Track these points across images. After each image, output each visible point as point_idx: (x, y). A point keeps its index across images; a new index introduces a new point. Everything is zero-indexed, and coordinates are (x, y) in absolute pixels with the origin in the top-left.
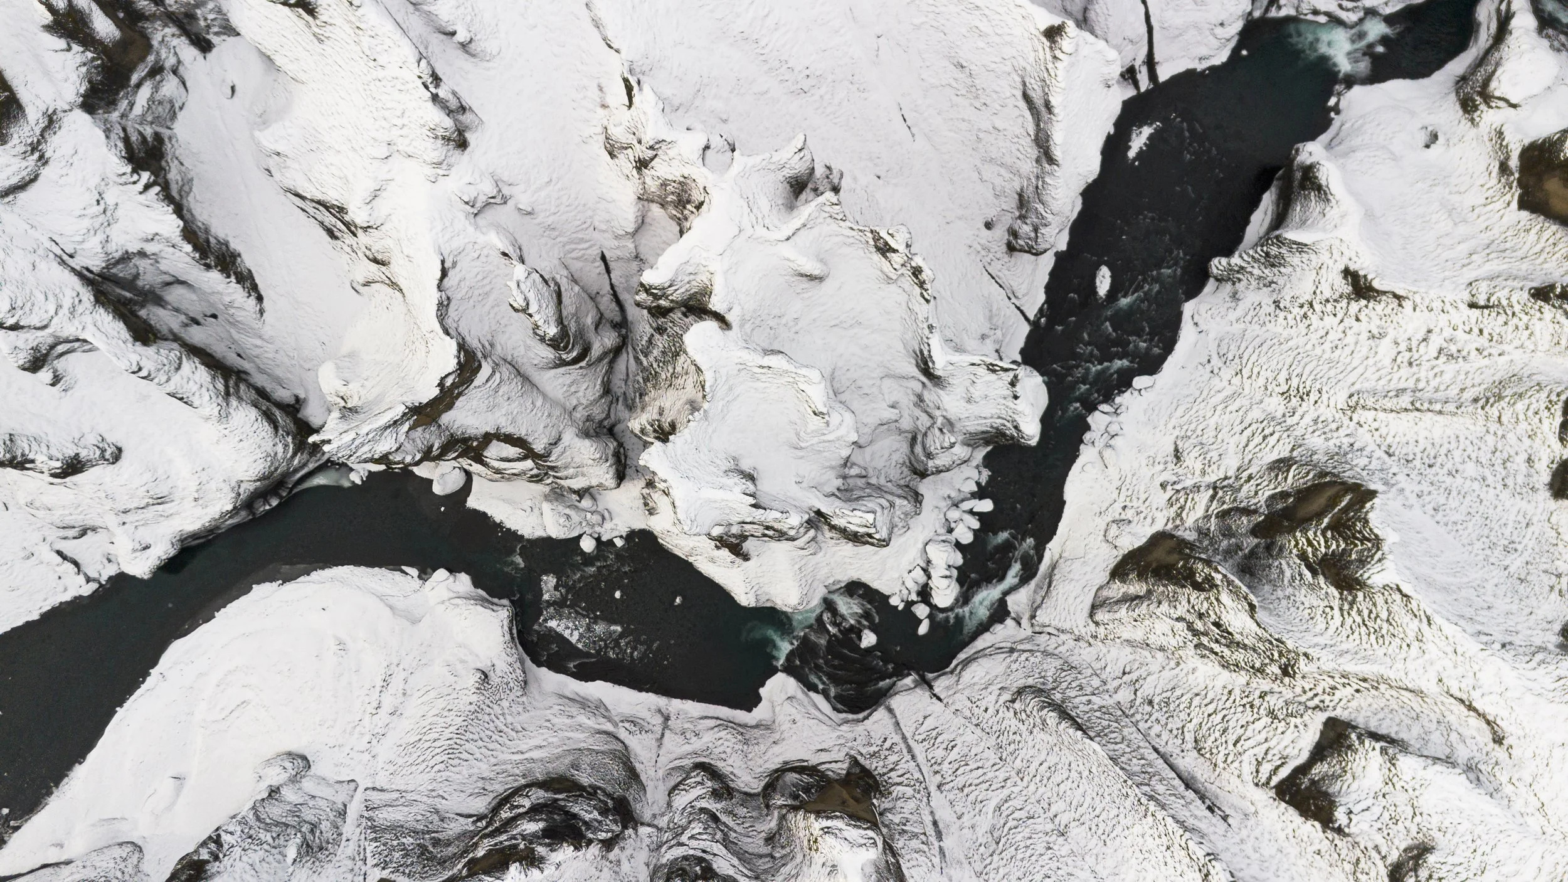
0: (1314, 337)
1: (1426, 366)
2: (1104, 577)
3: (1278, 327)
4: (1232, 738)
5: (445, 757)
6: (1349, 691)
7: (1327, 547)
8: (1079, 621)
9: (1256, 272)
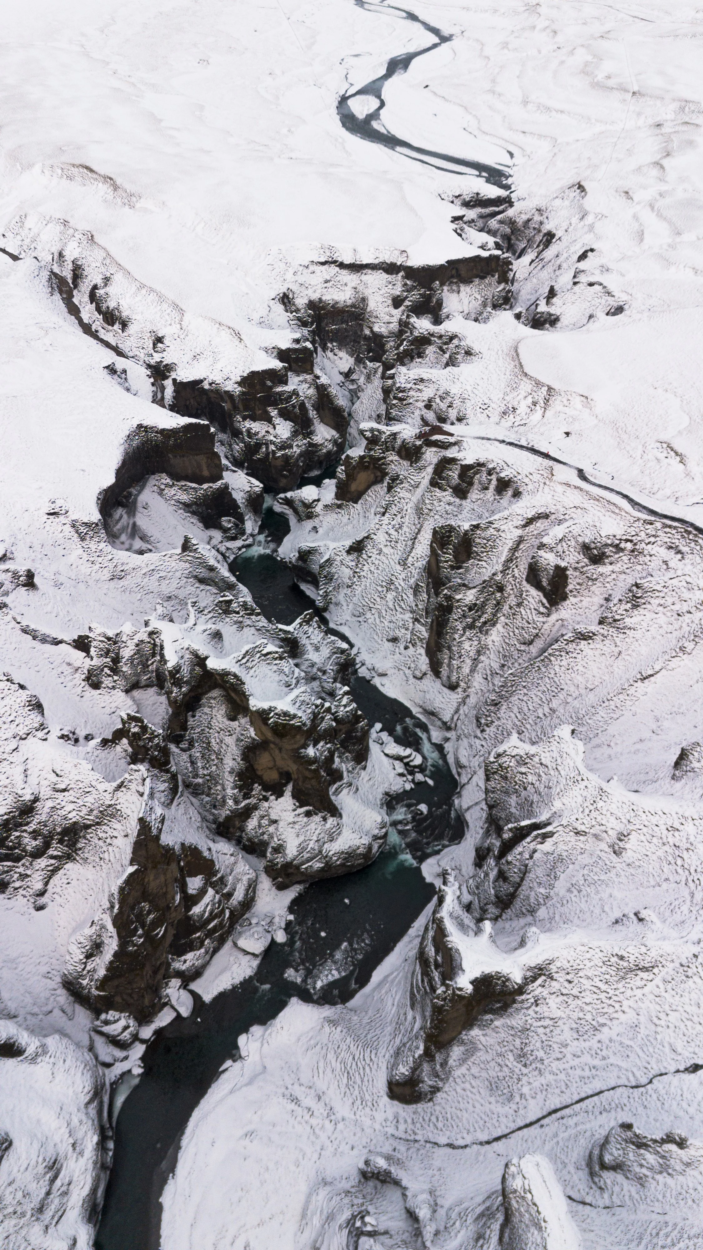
0: (370, 575)
1: (400, 537)
2: (438, 682)
3: (358, 590)
4: (527, 625)
5: (369, 1050)
6: (516, 570)
7: (450, 554)
8: (455, 697)
9: (331, 589)
